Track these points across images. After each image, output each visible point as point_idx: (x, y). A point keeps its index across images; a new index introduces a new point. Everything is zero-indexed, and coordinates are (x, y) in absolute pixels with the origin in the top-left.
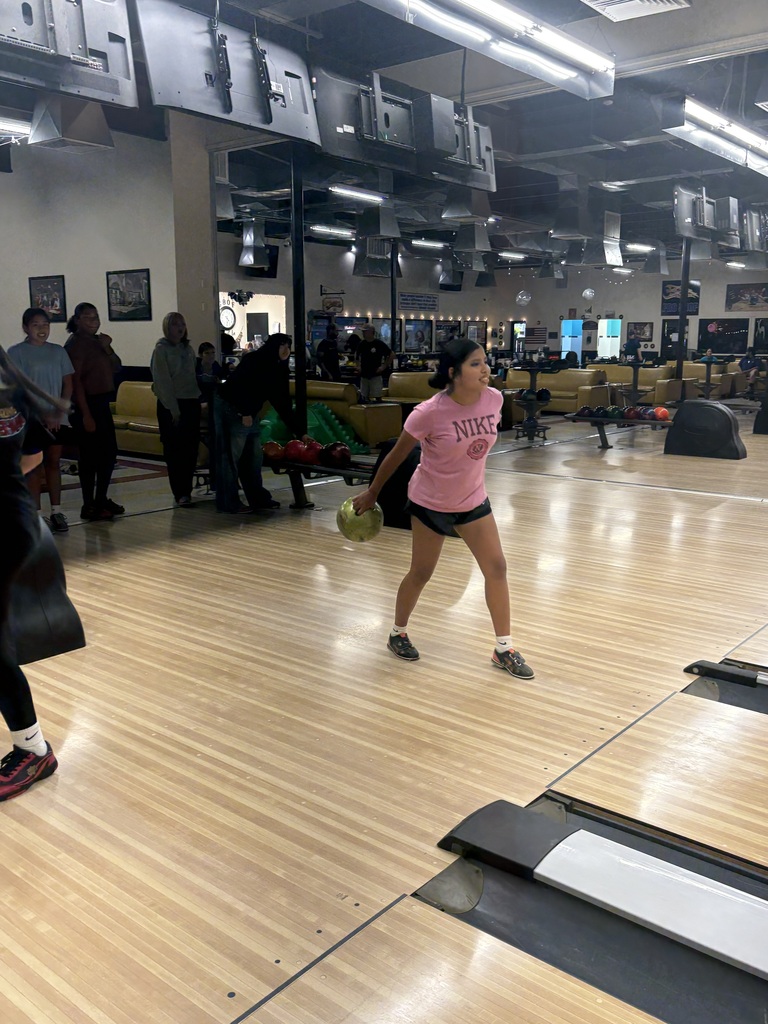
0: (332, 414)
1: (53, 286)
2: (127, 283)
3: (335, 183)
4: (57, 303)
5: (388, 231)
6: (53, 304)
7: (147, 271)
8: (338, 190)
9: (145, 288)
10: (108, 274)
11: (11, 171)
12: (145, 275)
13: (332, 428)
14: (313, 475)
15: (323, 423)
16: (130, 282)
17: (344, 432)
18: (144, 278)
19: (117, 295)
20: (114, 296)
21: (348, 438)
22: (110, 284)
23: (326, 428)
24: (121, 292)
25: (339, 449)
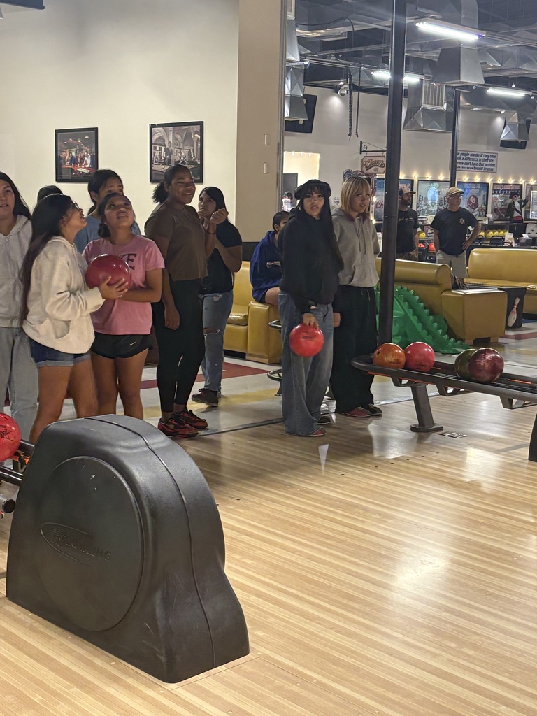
0: (420, 301)
1: (83, 139)
2: (175, 139)
3: (422, 17)
4: (88, 160)
5: (470, 76)
6: (82, 162)
7: (201, 124)
8: (426, 27)
9: (196, 145)
10: (152, 126)
11: (44, 8)
12: (197, 128)
13: (420, 319)
14: (450, 390)
15: (410, 312)
16: (179, 137)
17: (435, 325)
18: (196, 133)
19: (160, 152)
20: (157, 153)
21: (440, 331)
22: (154, 138)
23: (414, 319)
24: (166, 150)
25: (488, 357)
